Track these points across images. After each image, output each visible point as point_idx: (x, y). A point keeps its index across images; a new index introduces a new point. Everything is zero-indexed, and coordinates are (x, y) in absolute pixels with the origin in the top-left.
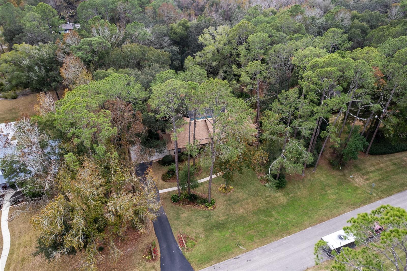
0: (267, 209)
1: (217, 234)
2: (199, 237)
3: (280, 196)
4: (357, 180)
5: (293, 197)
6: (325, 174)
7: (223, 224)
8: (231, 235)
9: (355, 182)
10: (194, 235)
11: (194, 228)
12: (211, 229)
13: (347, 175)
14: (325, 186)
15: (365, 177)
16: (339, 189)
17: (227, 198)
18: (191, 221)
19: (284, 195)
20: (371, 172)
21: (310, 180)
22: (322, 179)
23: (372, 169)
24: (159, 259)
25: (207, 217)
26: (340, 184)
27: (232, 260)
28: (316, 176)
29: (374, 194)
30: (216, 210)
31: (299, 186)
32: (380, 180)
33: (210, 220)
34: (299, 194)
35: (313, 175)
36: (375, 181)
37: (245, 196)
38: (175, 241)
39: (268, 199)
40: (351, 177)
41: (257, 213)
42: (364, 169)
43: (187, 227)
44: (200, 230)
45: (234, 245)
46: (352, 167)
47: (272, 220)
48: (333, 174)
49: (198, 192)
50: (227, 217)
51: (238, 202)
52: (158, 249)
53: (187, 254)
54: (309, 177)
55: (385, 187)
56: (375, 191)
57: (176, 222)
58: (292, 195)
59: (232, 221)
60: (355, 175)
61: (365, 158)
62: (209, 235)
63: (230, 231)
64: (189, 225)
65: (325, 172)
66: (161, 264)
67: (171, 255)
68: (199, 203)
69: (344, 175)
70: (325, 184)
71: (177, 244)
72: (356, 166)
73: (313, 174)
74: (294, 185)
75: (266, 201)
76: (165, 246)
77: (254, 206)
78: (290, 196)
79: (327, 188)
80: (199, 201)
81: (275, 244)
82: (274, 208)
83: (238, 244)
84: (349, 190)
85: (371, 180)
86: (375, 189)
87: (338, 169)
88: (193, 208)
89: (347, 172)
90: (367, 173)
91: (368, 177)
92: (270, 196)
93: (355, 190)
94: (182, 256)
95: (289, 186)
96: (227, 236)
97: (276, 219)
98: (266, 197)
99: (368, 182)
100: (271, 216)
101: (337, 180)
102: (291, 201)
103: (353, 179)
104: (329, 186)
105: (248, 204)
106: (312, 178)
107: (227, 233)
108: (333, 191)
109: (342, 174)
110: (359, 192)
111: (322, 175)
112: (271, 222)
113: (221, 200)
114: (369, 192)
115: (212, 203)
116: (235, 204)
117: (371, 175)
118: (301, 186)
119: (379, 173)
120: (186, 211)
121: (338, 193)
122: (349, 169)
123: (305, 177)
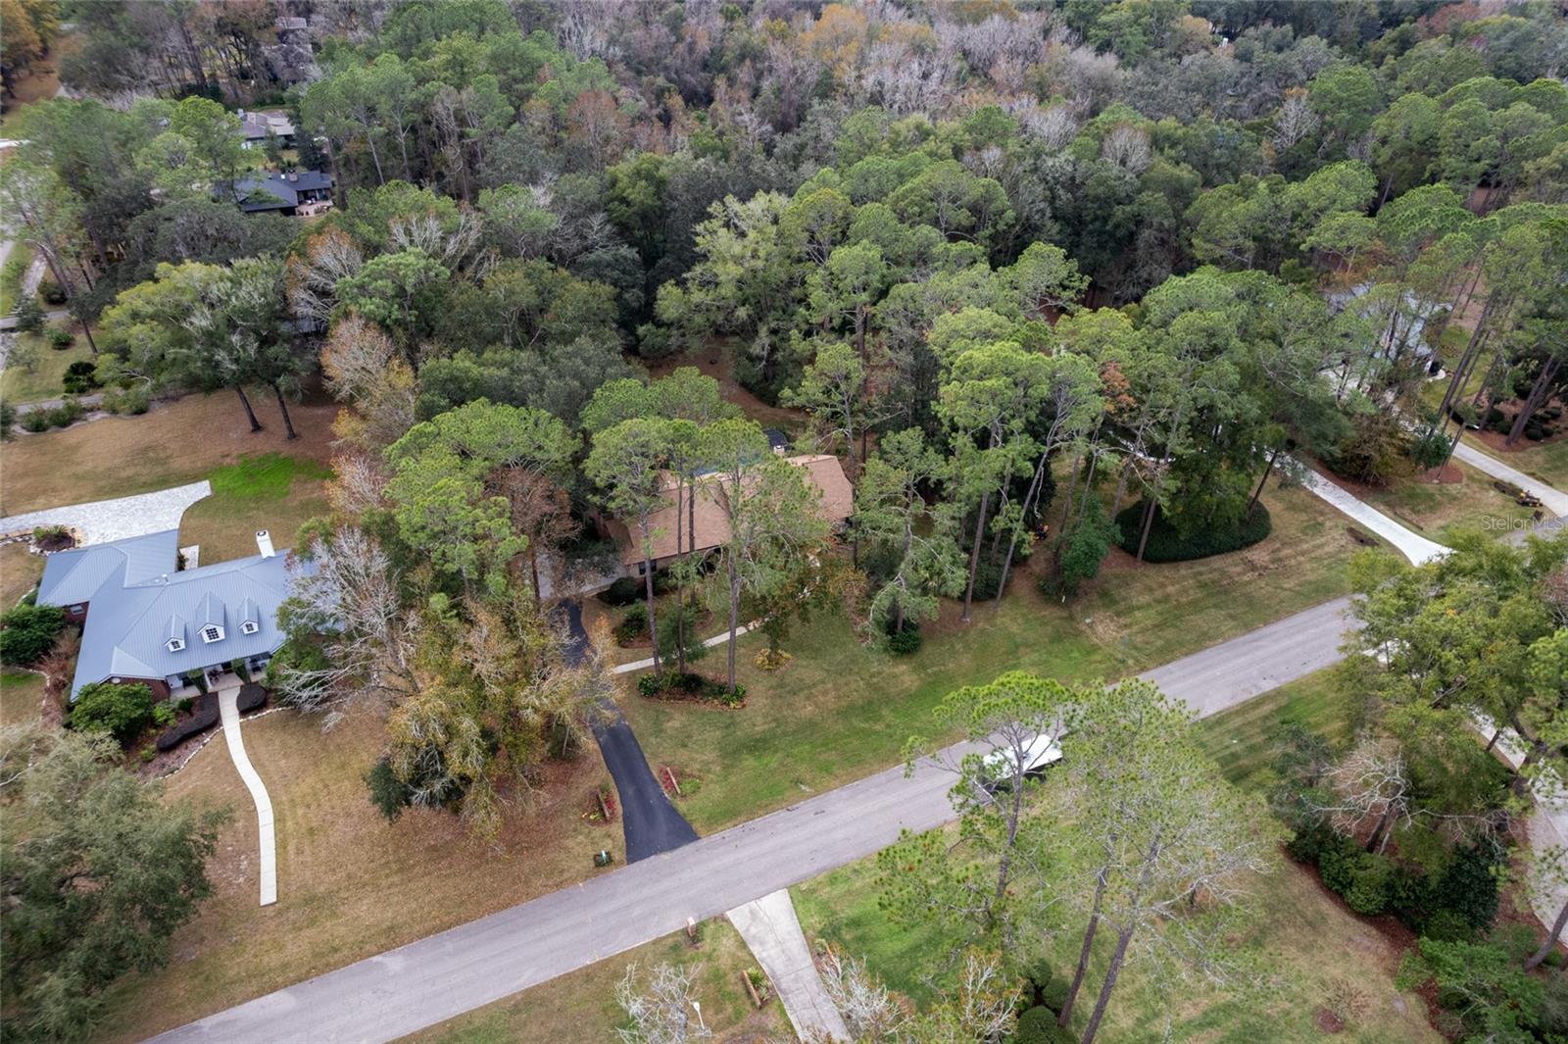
0: (870, 703)
1: (749, 762)
2: (709, 771)
3: (903, 673)
4: (1100, 629)
6: (1023, 615)
7: (764, 741)
8: (782, 764)
9: (1095, 633)
10: (697, 767)
11: (697, 752)
12: (736, 752)
13: (1078, 616)
14: (1017, 647)
15: (1122, 621)
16: (1049, 653)
17: (774, 681)
18: (690, 737)
19: (915, 670)
20: (1139, 608)
21: (982, 631)
22: (1014, 629)
23: (1144, 599)
24: (621, 819)
25: (727, 727)
26: (1057, 638)
27: (783, 814)
28: (999, 621)
29: (1131, 662)
30: (747, 709)
31: (952, 646)
32: (1156, 626)
33: (734, 732)
34: (951, 665)
35: (990, 619)
36: (1143, 631)
37: (819, 675)
38: (654, 781)
39: (875, 680)
40: (1088, 621)
41: (844, 714)
42: (1124, 599)
43: (681, 750)
44: (710, 755)
45: (787, 784)
46: (1095, 596)
47: (879, 727)
48: (1043, 616)
49: (705, 669)
50: (774, 725)
51: (801, 690)
52: (617, 797)
53: (682, 806)
54: (980, 625)
55: (1160, 643)
56: (1135, 654)
57: (652, 740)
58: (935, 669)
59: (785, 734)
60: (1100, 615)
61: (1133, 571)
62: (732, 766)
63: (780, 755)
64: (685, 746)
65: (1025, 611)
66: (626, 828)
67: (647, 810)
68: (708, 695)
69: (1071, 618)
70: (1019, 640)
71: (658, 786)
72: (1104, 594)
73: (994, 617)
74: (942, 645)
75: (868, 684)
76: (631, 791)
77: (839, 697)
78: (929, 671)
79: (1022, 650)
80: (707, 690)
81: (880, 777)
82: (888, 700)
83: (798, 782)
84: (1076, 654)
85: (1135, 628)
86: (1136, 648)
87: (1058, 603)
88: (694, 707)
89: (1079, 609)
90: (1131, 609)
91: (1128, 621)
92: (880, 673)
93: (1088, 653)
94: (672, 811)
95: (928, 649)
96: (774, 765)
97: (888, 726)
98: (871, 677)
99: (1125, 632)
100: (879, 718)
101: (1049, 628)
102: (930, 683)
103: (1090, 626)
104: (1027, 645)
105: (825, 693)
106: (987, 627)
107: (773, 761)
108: (1035, 656)
109: (1065, 614)
110: (1097, 657)
111: (1014, 620)
112: (876, 733)
113: (760, 687)
114: (1120, 656)
115: (739, 695)
116: (795, 694)
117: (1138, 614)
118: (959, 646)
119: (1160, 608)
120: (677, 716)
121: (1046, 661)
122: (1085, 601)
123: (972, 625)
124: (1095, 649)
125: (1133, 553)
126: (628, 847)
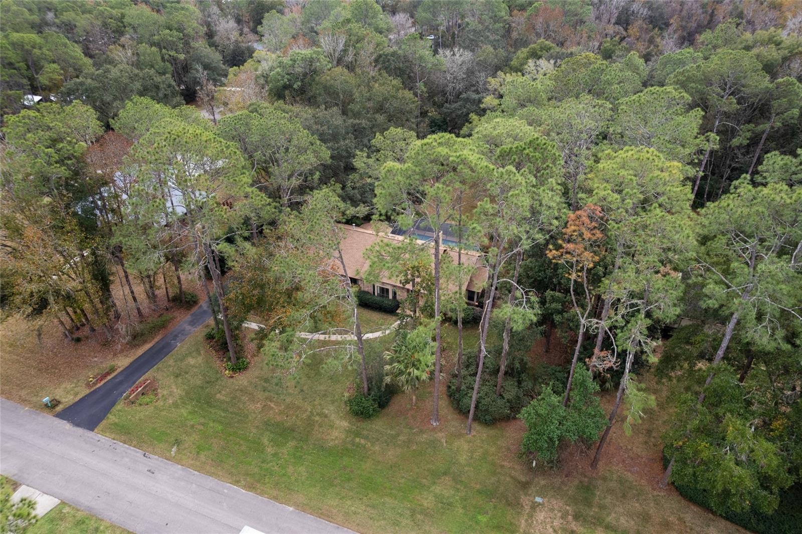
0: (293, 431)
1: (185, 411)
2: (165, 400)
3: (340, 428)
4: (541, 516)
5: (357, 447)
6: (486, 453)
7: (211, 405)
8: (193, 426)
9: (531, 516)
10: (165, 392)
11: (176, 384)
12: (192, 400)
13: (532, 489)
14: (446, 473)
15: (574, 526)
16: (464, 500)
18: (186, 373)
19: (349, 432)
20: (609, 527)
21: (435, 441)
22: (463, 458)
24: (92, 390)
25: (209, 382)
26: (489, 493)
27: (139, 453)
28: (459, 443)
30: (231, 380)
31: (398, 435)
33: (206, 388)
34: (377, 448)
35: (455, 436)
38: (134, 382)
39: (317, 418)
40: (538, 500)
42: (602, 507)
43: (172, 377)
44: (178, 392)
45: (173, 439)
46: (574, 484)
47: (270, 450)
48: (502, 466)
50: (228, 400)
51: (271, 391)
52: (110, 378)
53: (119, 406)
54: (440, 435)
57: (171, 362)
58: (363, 441)
59: (225, 410)
60: (558, 503)
61: (648, 489)
62: (177, 406)
63: (202, 420)
64: (177, 376)
65: (493, 450)
66: (87, 396)
67: (107, 395)
68: (227, 357)
69: (525, 486)
70: (454, 469)
71: (130, 387)
72: (587, 488)
73: (459, 436)
74: (393, 428)
75: (309, 418)
76: (120, 379)
77: (281, 413)
78: (357, 440)
79: (447, 480)
82: (305, 438)
83: (177, 442)
84: (485, 519)
87: (528, 463)
88: (215, 360)
89: (543, 482)
91: (581, 530)
92: (326, 416)
93: (497, 527)
94: (113, 404)
96: (190, 423)
97: (275, 455)
98: (317, 414)
100: (279, 445)
101: (493, 479)
102: (347, 449)
103: (534, 506)
104: (456, 478)
106: (444, 441)
107: (195, 420)
108: (449, 493)
109: (524, 478)
112: (262, 452)
115: (239, 367)
116: (264, 391)
118: (402, 438)
120: (200, 359)
121: (450, 504)
122: (557, 481)
123: (434, 429)
124: (509, 529)
126: (70, 407)
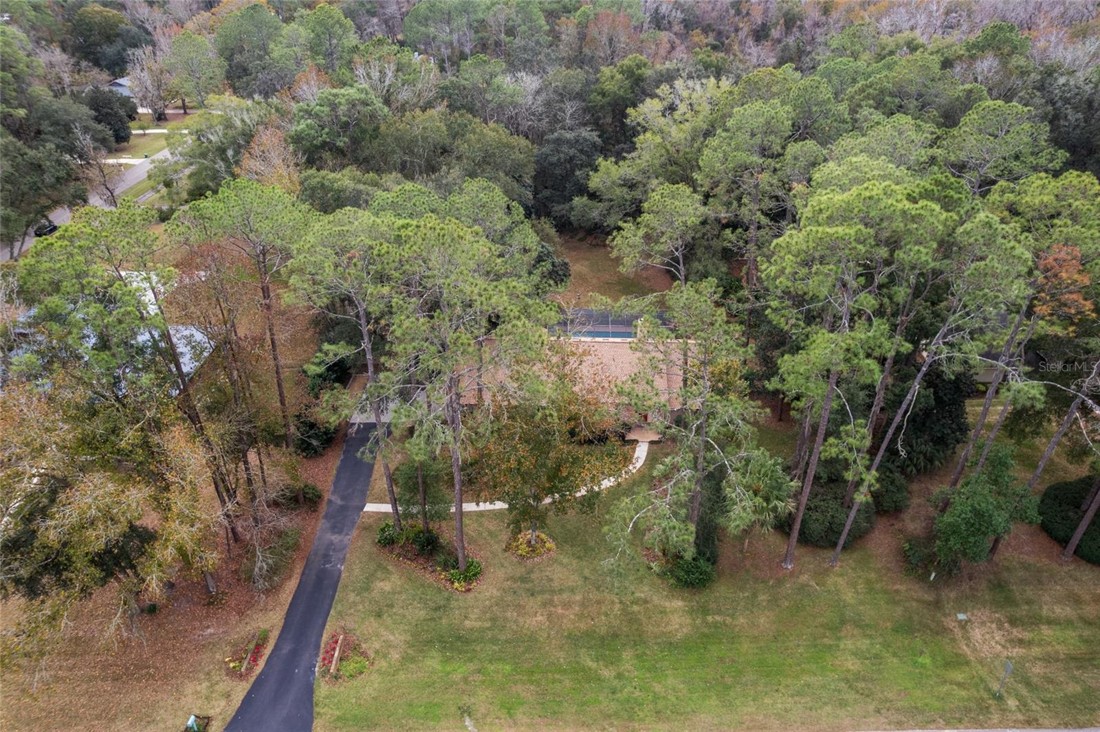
0: (615, 636)
1: (433, 662)
2: (385, 656)
3: (674, 611)
4: (977, 634)
5: (716, 627)
6: (868, 582)
7: (466, 641)
8: (465, 680)
9: (968, 638)
10: (377, 645)
11: (387, 628)
12: (429, 642)
13: (948, 607)
14: (843, 622)
15: (1017, 633)
16: (887, 645)
17: (520, 571)
18: (392, 606)
19: (691, 612)
20: (1050, 622)
21: (803, 587)
22: (849, 596)
23: (1060, 611)
24: (252, 680)
25: (437, 609)
26: (906, 627)
28: (831, 580)
29: (1012, 703)
30: (471, 595)
31: (755, 595)
32: (1073, 658)
33: (440, 618)
34: (742, 620)
35: (821, 574)
36: (1048, 659)
37: (574, 580)
38: (318, 646)
39: (636, 608)
40: (961, 616)
41: (575, 640)
42: (1029, 602)
43: (372, 619)
44: (398, 638)
45: (453, 709)
46: (984, 584)
47: (607, 673)
48: (897, 591)
49: (447, 534)
50: (488, 624)
51: (542, 592)
52: (267, 652)
53: (322, 690)
54: (804, 578)
55: (1073, 688)
56: (1024, 692)
57: (352, 597)
58: (718, 618)
59: (494, 641)
60: (983, 614)
61: (1055, 566)
62: (413, 660)
63: (472, 666)
64: (379, 615)
65: (873, 576)
66: (249, 693)
67: (286, 677)
68: (439, 564)
69: (937, 604)
70: (849, 613)
71: (317, 655)
72: (999, 586)
73: (826, 572)
74: (742, 589)
75: (625, 611)
76: (286, 649)
77: (580, 616)
78: (710, 618)
79: (848, 630)
80: (441, 558)
82: (639, 639)
83: (465, 711)
84: (926, 660)
85: (1036, 651)
86: (1028, 684)
87: (924, 578)
88: (419, 573)
89: (953, 595)
90: (1035, 621)
91: (1027, 635)
92: (646, 602)
93: (947, 665)
94: (309, 690)
95: (721, 591)
96: (457, 677)
97: (619, 676)
98: (632, 603)
99: (1017, 652)
100: (613, 661)
101: (899, 610)
102: (705, 635)
103: (963, 625)
104: (858, 624)
105: (567, 605)
106: (813, 583)
107: (460, 670)
108: (864, 644)
109: (930, 597)
110: (959, 676)
111: (853, 584)
112: (599, 679)
113: (501, 574)
114: (995, 687)
115: (471, 575)
116: (532, 595)
117: (1046, 631)
118: (762, 597)
119: (1087, 633)
120: (395, 578)
121: (876, 656)
122: (965, 587)
123: (792, 574)
124: (959, 661)
125: (1063, 542)
126: (235, 719)
